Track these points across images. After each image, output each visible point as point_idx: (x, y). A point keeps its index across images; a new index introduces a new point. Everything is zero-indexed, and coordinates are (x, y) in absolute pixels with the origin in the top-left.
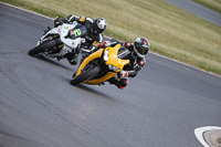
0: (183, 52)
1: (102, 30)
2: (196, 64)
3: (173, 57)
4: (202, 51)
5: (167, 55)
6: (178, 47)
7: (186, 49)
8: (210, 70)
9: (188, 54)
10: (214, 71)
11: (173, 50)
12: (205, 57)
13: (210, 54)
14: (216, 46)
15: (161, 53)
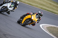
0: (37, 5)
1: (18, 5)
2: (40, 8)
3: (34, 6)
4: (42, 4)
5: (32, 5)
6: (35, 3)
7: (37, 4)
8: (44, 9)
9: (38, 5)
10: (45, 9)
11: (34, 4)
12: (43, 6)
13: (44, 5)
14: (45, 3)
15: (31, 5)
